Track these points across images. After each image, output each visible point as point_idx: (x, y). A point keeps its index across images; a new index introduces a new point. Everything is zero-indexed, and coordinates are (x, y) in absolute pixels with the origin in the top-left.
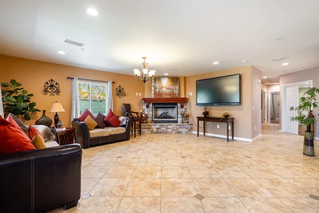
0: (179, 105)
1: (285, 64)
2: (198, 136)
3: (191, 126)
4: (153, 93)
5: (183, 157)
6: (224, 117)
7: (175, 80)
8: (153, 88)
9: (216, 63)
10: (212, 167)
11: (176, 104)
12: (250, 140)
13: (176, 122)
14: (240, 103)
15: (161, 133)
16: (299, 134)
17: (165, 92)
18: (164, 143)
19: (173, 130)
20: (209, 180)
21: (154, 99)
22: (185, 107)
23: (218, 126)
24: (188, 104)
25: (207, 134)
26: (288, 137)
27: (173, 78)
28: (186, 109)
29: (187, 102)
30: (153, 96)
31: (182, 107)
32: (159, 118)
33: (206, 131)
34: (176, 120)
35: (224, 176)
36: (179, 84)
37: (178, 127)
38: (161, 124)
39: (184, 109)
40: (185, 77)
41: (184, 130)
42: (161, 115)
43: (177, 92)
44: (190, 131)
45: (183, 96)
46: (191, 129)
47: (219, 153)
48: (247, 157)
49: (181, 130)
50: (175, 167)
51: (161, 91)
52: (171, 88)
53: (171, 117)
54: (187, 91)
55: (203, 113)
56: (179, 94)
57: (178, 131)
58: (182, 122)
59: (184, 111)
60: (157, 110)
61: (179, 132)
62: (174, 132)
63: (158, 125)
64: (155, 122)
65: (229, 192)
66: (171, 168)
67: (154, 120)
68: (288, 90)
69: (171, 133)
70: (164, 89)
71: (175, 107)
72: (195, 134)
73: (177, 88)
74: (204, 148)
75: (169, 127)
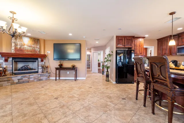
0: (39, 60)
1: (97, 42)
2: (56, 80)
3: (49, 74)
4: (13, 48)
5: (56, 98)
6: (72, 67)
7: (36, 40)
8: (13, 45)
9: (70, 34)
10: (80, 99)
11: (37, 59)
12: (85, 78)
13: (37, 72)
14: (80, 59)
15: (23, 82)
16: (98, 73)
17: (27, 49)
18: (31, 91)
19: (35, 78)
20: (84, 109)
21: (14, 54)
22: (44, 61)
23: (68, 73)
24: (47, 59)
25: (61, 78)
26: (95, 74)
27: (34, 39)
28: (45, 62)
29: (46, 58)
30: (13, 51)
31: (42, 61)
32: (19, 70)
33: (60, 76)
34: (37, 70)
35: (89, 103)
36: (40, 44)
37: (39, 76)
38: (23, 75)
39: (43, 62)
40: (44, 40)
41: (44, 78)
42: (22, 68)
43: (38, 50)
44: (48, 77)
45: (42, 53)
46: (49, 76)
47: (76, 89)
48: (90, 88)
49: (42, 78)
50: (56, 109)
51: (22, 48)
52: (33, 46)
53: (32, 69)
54: (46, 49)
55: (59, 65)
56: (40, 51)
57: (39, 78)
58: (43, 72)
59: (43, 64)
60: (16, 64)
61: (40, 80)
62: (36, 80)
63: (19, 77)
64: (15, 74)
65: (99, 112)
66: (53, 111)
67: (14, 72)
68: (94, 54)
69: (33, 81)
70: (26, 46)
71: (36, 61)
72: (53, 80)
73: (38, 46)
74: (65, 88)
75: (31, 77)
